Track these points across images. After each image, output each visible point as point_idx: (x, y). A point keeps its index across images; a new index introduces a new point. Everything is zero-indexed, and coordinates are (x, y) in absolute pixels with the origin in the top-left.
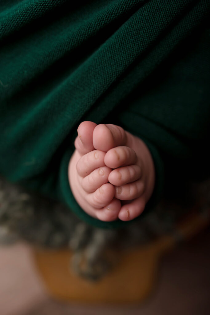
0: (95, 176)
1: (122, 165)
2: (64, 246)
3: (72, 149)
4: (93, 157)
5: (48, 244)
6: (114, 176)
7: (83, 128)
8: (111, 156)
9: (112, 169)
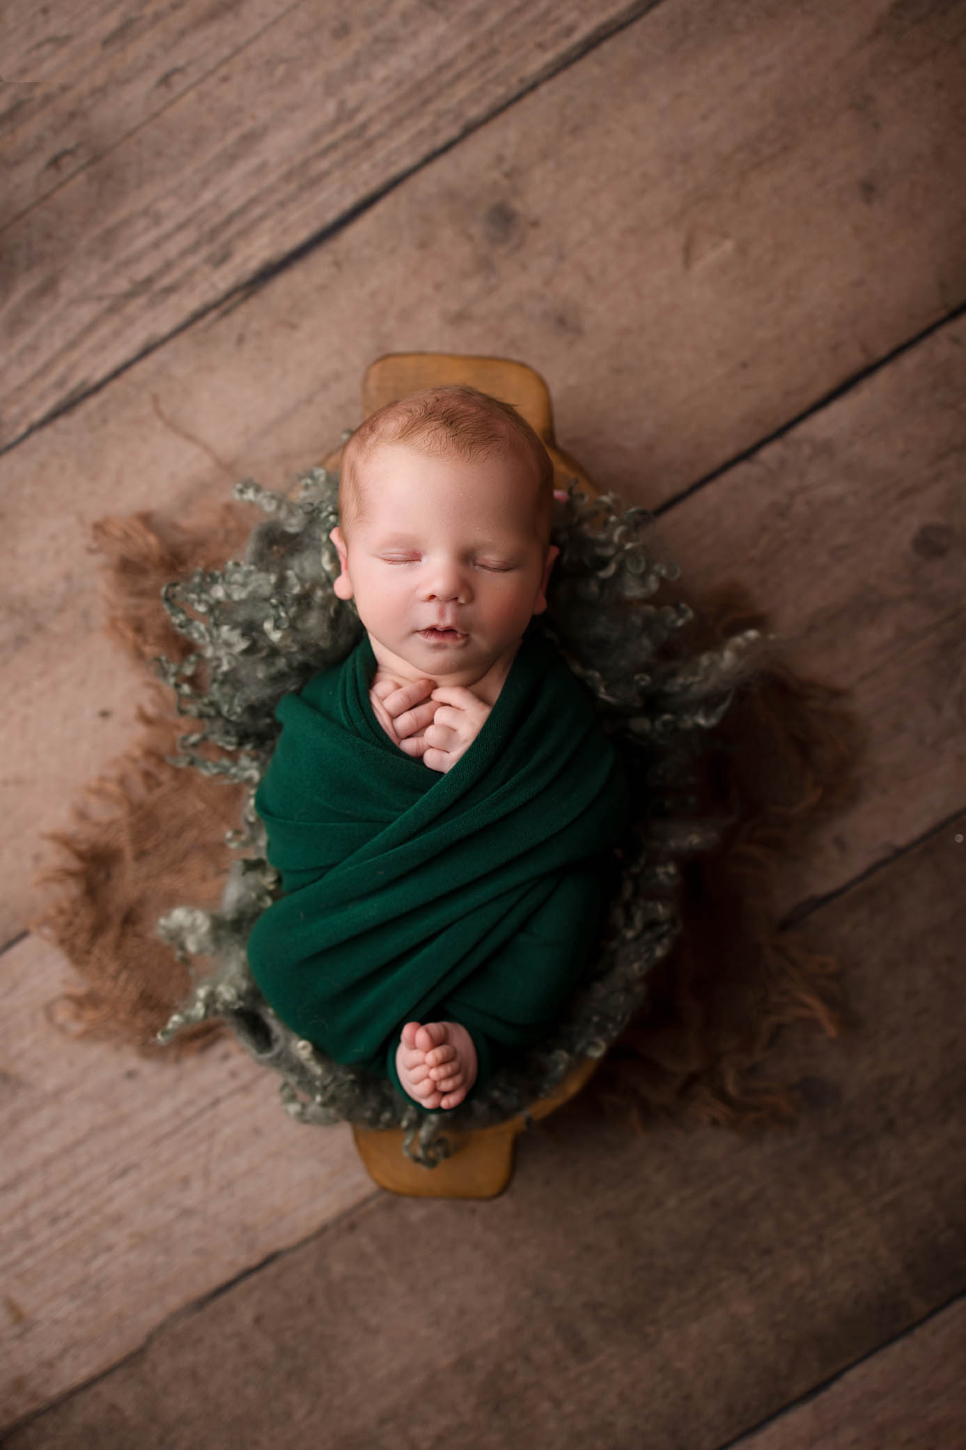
0: (419, 1072)
1: (442, 1063)
2: (393, 1124)
3: (399, 1041)
4: (416, 1056)
5: (374, 1122)
6: (434, 1073)
7: (407, 1030)
8: (431, 1057)
9: (431, 1068)
